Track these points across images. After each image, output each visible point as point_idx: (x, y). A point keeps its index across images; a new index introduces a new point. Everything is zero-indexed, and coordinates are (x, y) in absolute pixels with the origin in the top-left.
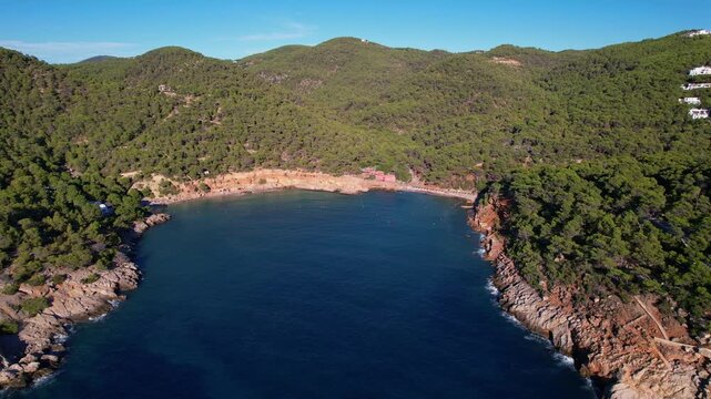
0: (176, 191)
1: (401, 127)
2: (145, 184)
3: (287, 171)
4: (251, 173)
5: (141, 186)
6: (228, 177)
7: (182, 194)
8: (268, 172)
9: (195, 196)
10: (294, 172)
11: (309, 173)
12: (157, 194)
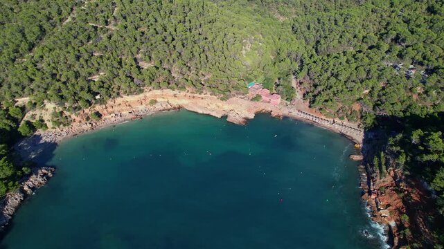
0: (68, 122)
1: (282, 14)
2: (38, 113)
3: (176, 92)
4: (142, 96)
5: (33, 116)
6: (119, 100)
7: (74, 124)
8: (158, 92)
9: (87, 127)
10: (183, 93)
11: (197, 95)
12: (50, 125)
